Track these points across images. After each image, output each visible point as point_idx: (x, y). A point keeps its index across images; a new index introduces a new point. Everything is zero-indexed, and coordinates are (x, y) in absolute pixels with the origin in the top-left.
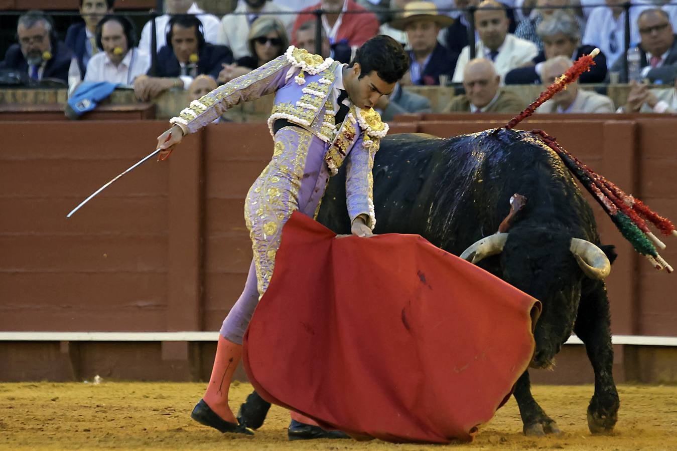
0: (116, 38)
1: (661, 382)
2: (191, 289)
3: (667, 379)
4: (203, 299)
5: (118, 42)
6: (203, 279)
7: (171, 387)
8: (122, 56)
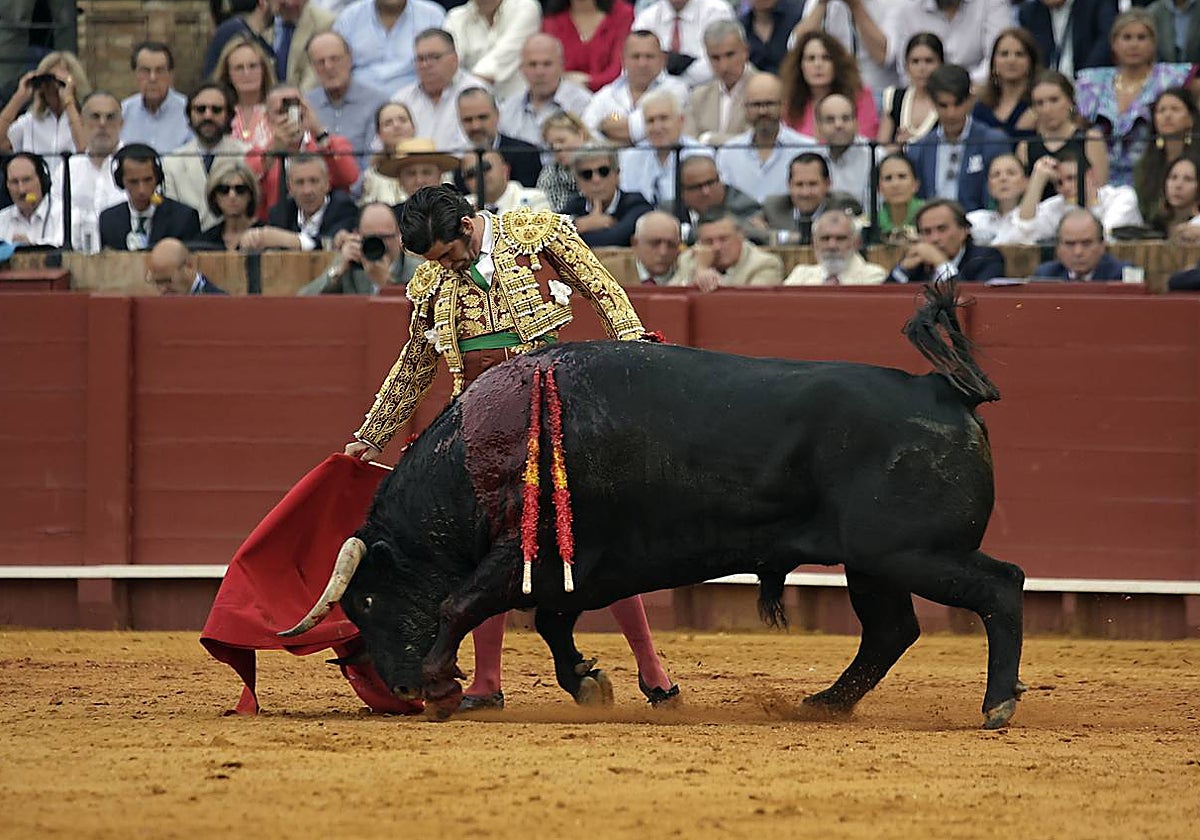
0: (26, 179)
1: (721, 629)
2: (117, 511)
3: (728, 624)
4: (132, 524)
5: (30, 185)
6: (133, 499)
7: (90, 638)
8: (35, 205)
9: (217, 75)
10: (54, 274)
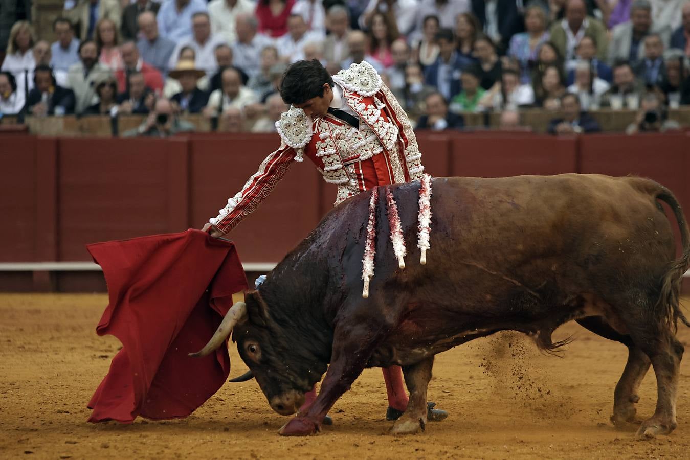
9: (94, 35)
10: (20, 127)
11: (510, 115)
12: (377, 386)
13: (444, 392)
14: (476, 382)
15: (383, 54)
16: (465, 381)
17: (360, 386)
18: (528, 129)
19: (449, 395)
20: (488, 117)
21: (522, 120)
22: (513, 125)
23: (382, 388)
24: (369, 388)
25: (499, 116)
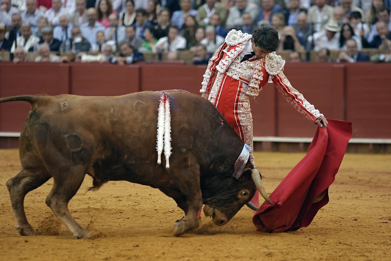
11: (172, 55)
12: (99, 200)
13: (135, 202)
14: (153, 197)
15: (104, 21)
16: (147, 197)
17: (90, 199)
18: (182, 61)
19: (138, 204)
20: (160, 55)
21: (178, 58)
22: (174, 59)
23: (102, 200)
24: (95, 200)
25: (167, 54)
